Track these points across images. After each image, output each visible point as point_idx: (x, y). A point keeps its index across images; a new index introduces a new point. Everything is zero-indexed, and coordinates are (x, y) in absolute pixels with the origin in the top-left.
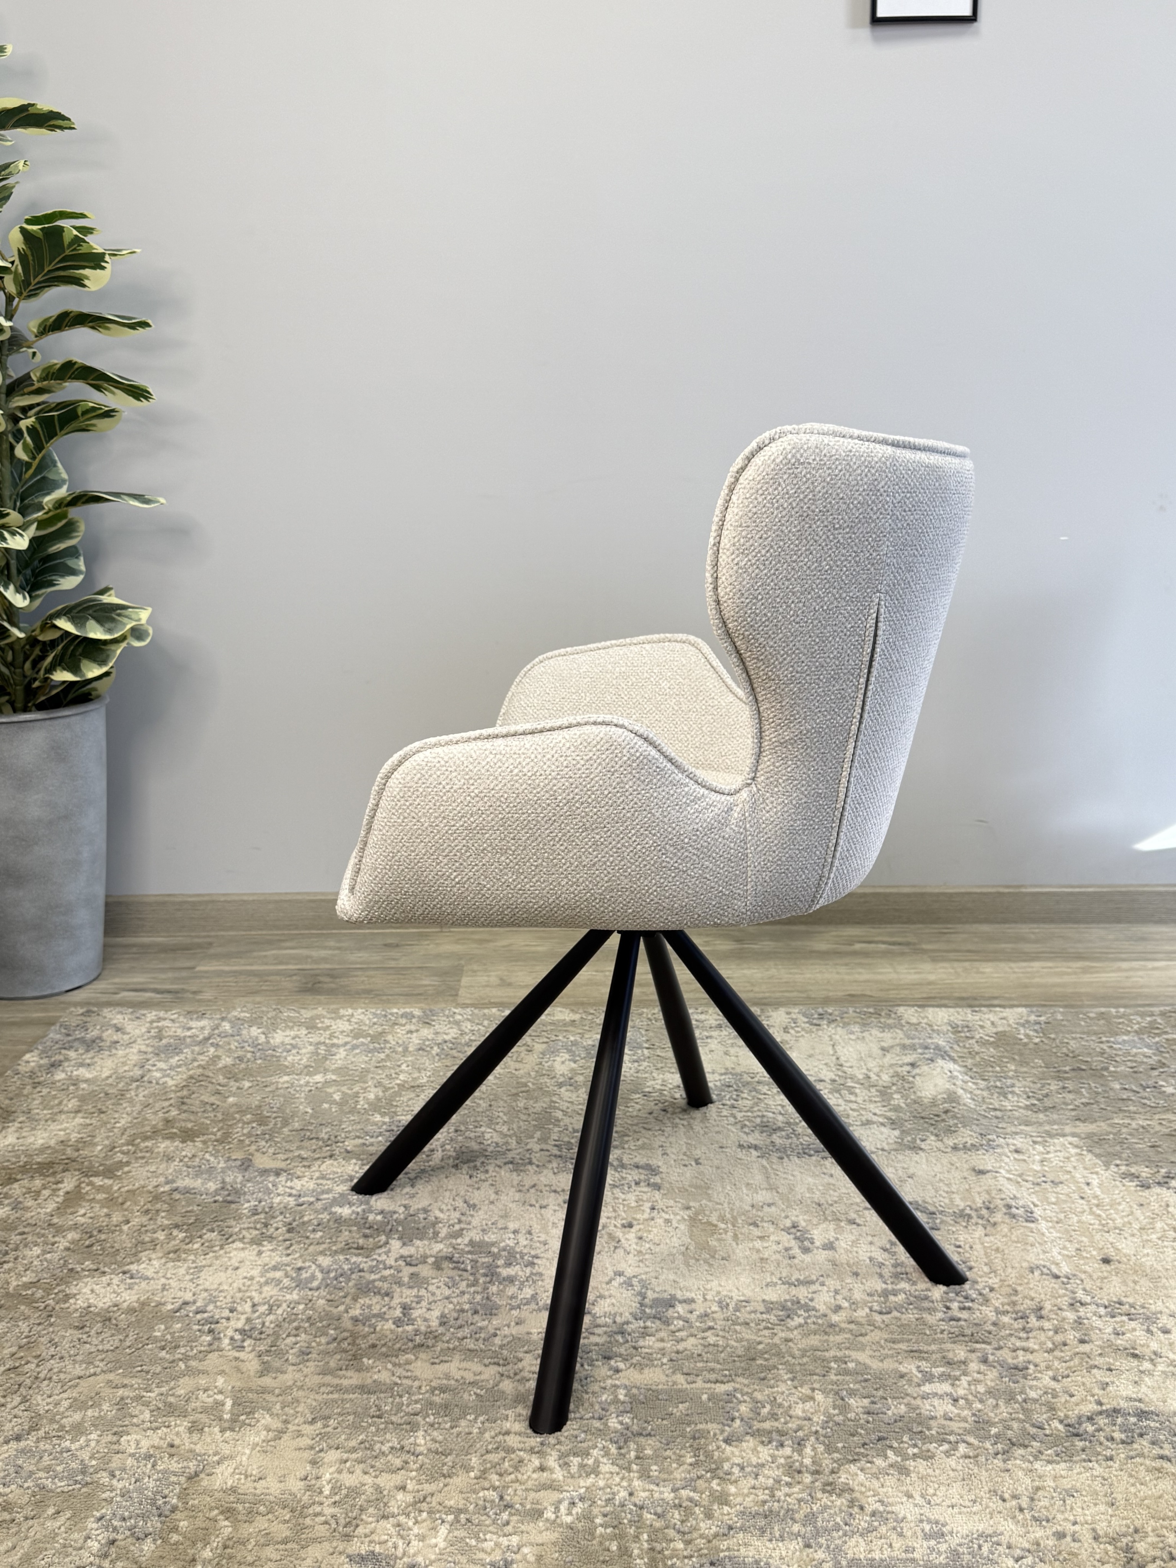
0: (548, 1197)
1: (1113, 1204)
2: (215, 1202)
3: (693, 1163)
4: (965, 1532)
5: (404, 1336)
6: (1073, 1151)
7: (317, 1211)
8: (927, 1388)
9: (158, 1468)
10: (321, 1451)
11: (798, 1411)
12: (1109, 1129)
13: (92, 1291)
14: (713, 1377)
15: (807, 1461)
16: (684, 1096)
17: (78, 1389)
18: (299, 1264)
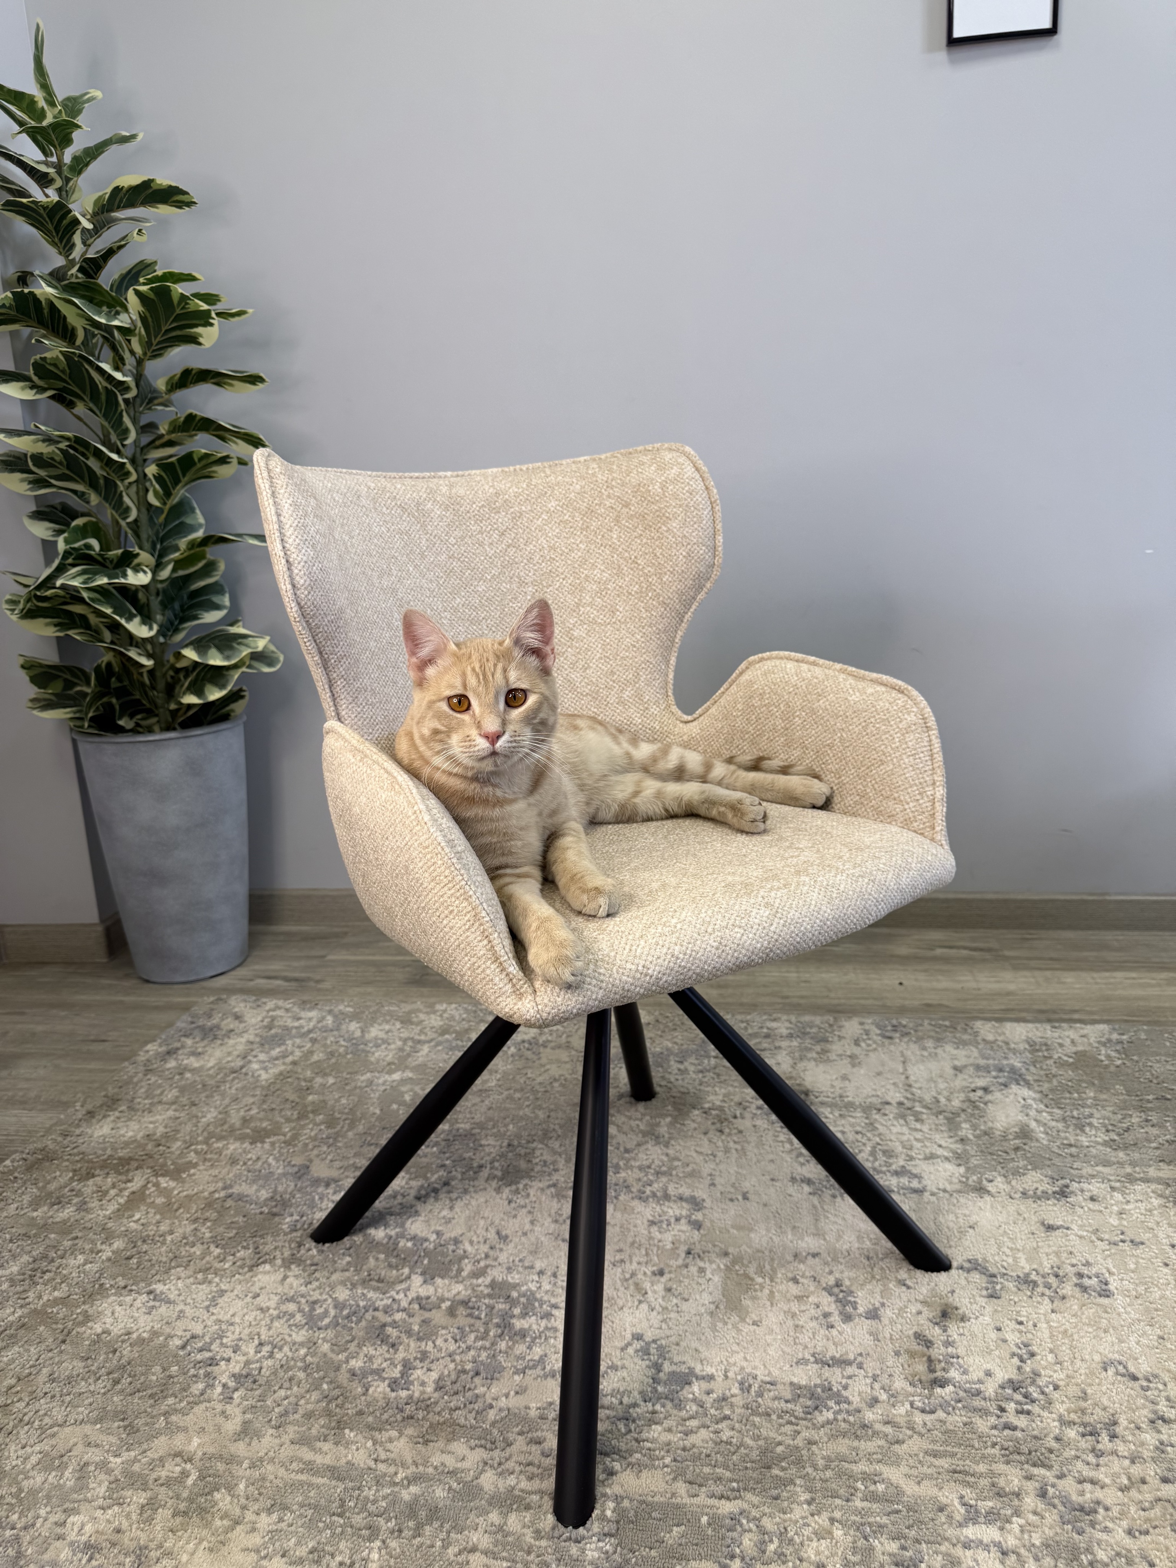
2: (261, 1213)
3: (740, 1198)
5: (396, 1403)
8: (970, 1532)
11: (811, 1552)
14: (719, 1489)
17: (52, 1442)
18: (316, 1296)
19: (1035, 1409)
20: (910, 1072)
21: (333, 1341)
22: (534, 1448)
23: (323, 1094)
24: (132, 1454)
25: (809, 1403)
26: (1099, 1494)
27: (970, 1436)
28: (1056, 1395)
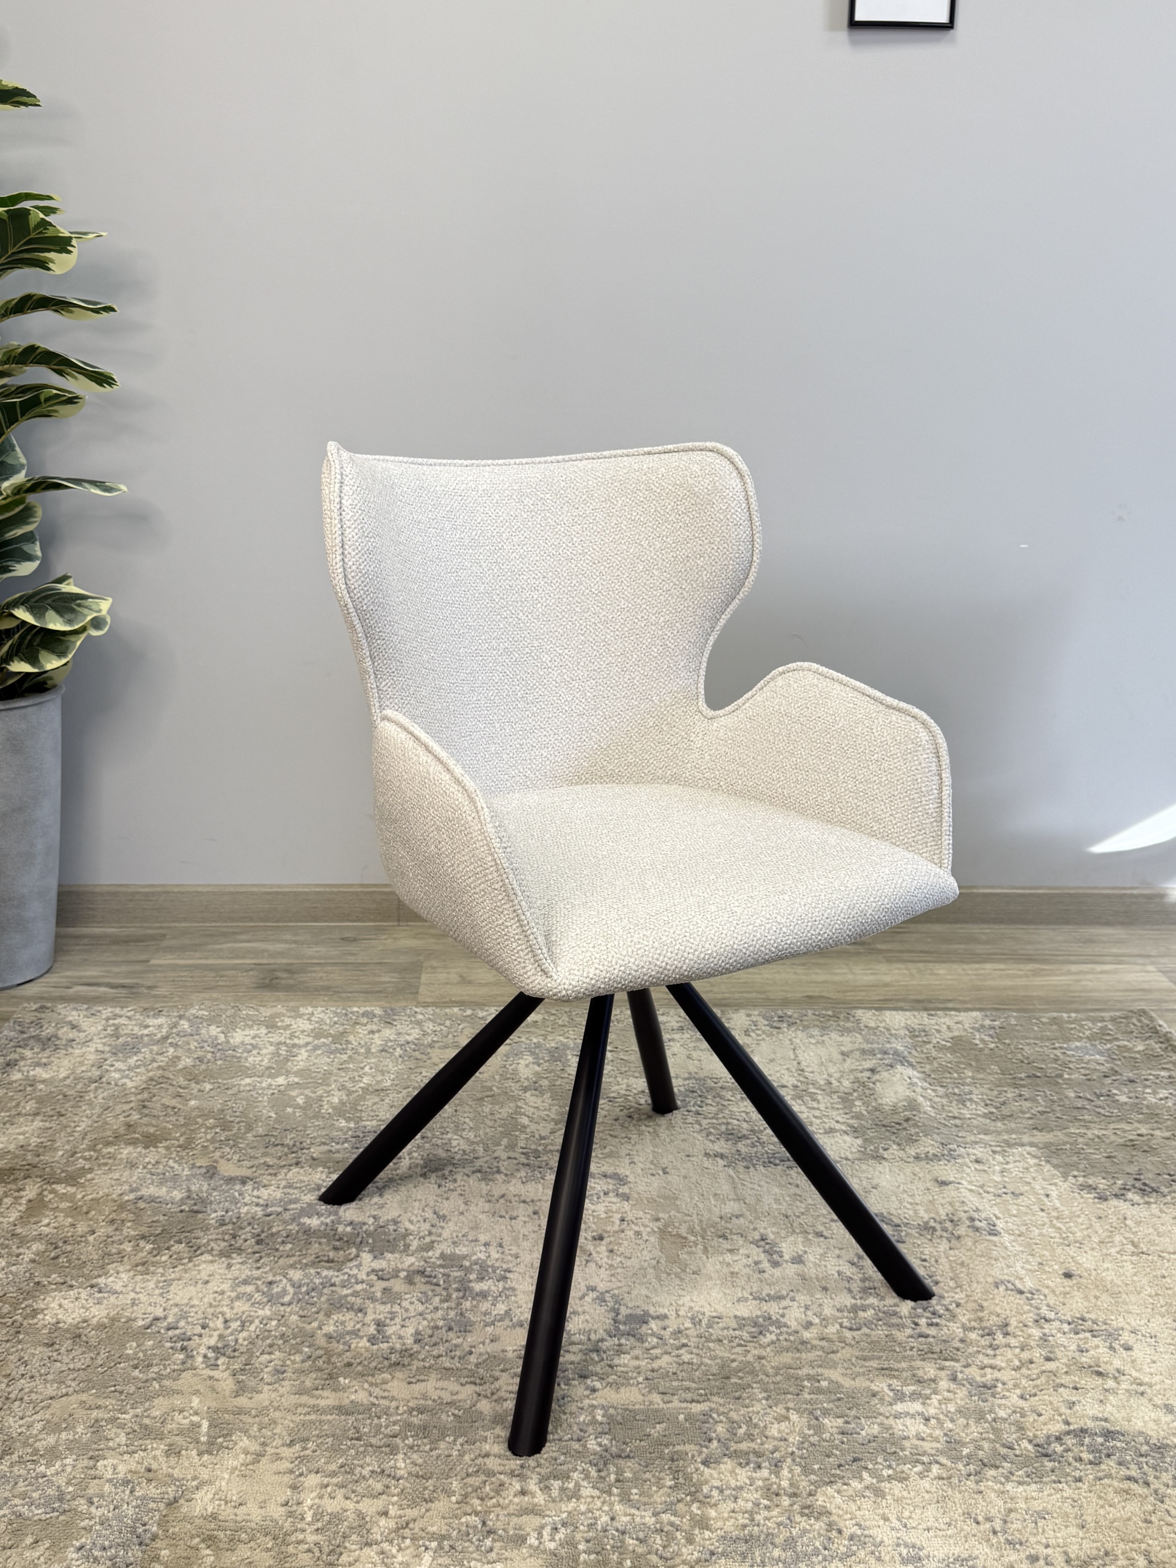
0: (518, 1208)
1: (1073, 1216)
2: (181, 1211)
3: (661, 1172)
4: (942, 1556)
5: (379, 1354)
6: (1032, 1161)
7: (285, 1222)
8: (899, 1407)
9: (137, 1494)
10: (301, 1475)
11: (774, 1431)
12: (1066, 1139)
13: (60, 1306)
14: (689, 1396)
15: (785, 1484)
16: (650, 1101)
17: (49, 1411)
18: (269, 1278)
19: (942, 1321)
20: (800, 1058)
21: (301, 1314)
23: (205, 1099)
24: (138, 1410)
25: (753, 1330)
26: (997, 1375)
27: (892, 1344)
28: (958, 1310)
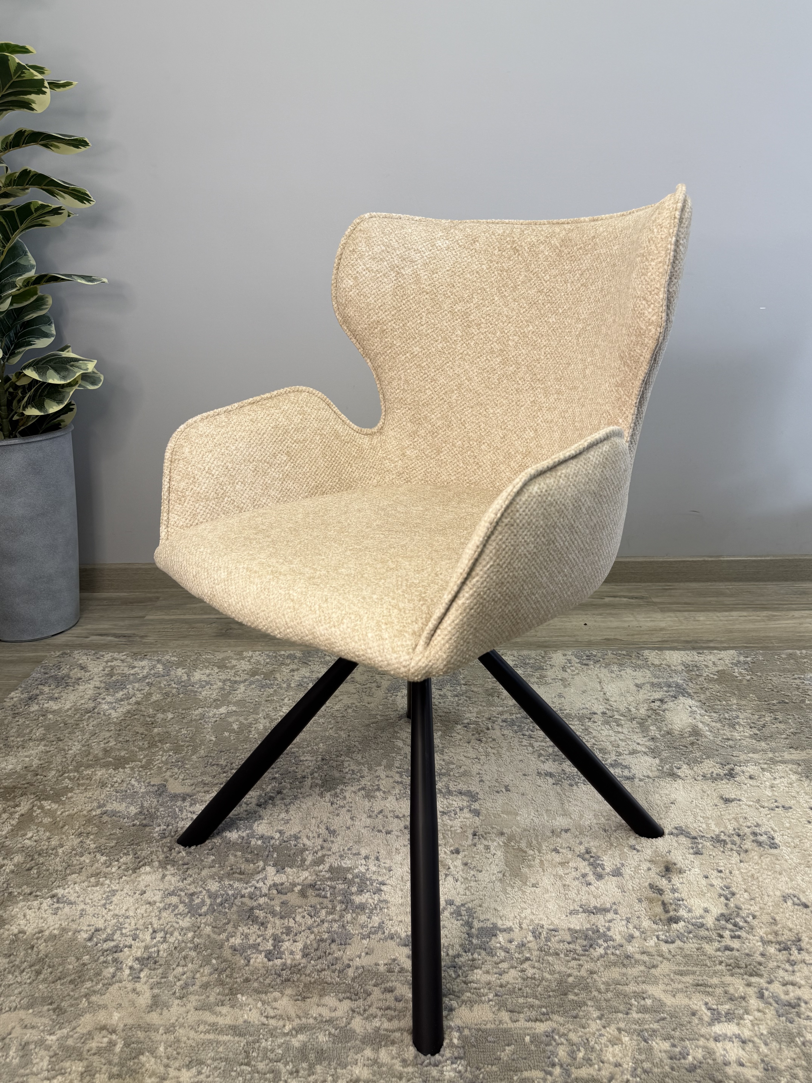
0: (392, 823)
2: (134, 825)
5: (273, 970)
11: (609, 1055)
14: (533, 1014)
18: (192, 889)
19: (743, 934)
20: (605, 690)
21: (214, 924)
22: (388, 995)
23: (166, 726)
24: (65, 1031)
25: (585, 943)
26: (799, 992)
27: (702, 958)
28: (755, 922)
